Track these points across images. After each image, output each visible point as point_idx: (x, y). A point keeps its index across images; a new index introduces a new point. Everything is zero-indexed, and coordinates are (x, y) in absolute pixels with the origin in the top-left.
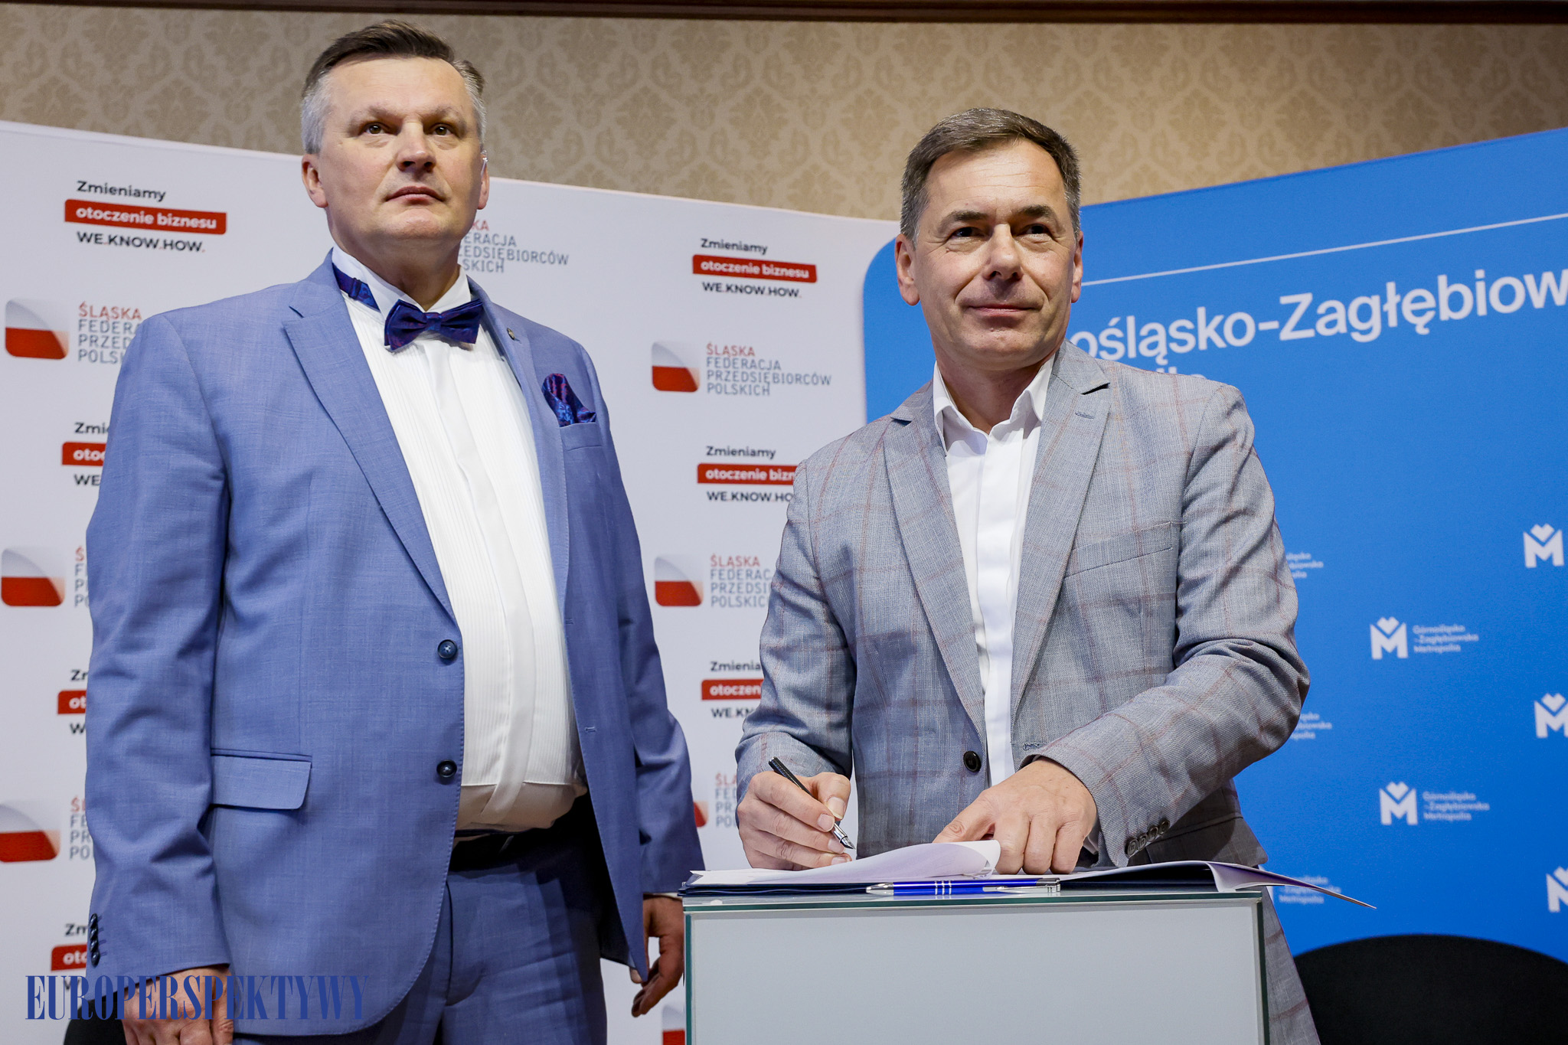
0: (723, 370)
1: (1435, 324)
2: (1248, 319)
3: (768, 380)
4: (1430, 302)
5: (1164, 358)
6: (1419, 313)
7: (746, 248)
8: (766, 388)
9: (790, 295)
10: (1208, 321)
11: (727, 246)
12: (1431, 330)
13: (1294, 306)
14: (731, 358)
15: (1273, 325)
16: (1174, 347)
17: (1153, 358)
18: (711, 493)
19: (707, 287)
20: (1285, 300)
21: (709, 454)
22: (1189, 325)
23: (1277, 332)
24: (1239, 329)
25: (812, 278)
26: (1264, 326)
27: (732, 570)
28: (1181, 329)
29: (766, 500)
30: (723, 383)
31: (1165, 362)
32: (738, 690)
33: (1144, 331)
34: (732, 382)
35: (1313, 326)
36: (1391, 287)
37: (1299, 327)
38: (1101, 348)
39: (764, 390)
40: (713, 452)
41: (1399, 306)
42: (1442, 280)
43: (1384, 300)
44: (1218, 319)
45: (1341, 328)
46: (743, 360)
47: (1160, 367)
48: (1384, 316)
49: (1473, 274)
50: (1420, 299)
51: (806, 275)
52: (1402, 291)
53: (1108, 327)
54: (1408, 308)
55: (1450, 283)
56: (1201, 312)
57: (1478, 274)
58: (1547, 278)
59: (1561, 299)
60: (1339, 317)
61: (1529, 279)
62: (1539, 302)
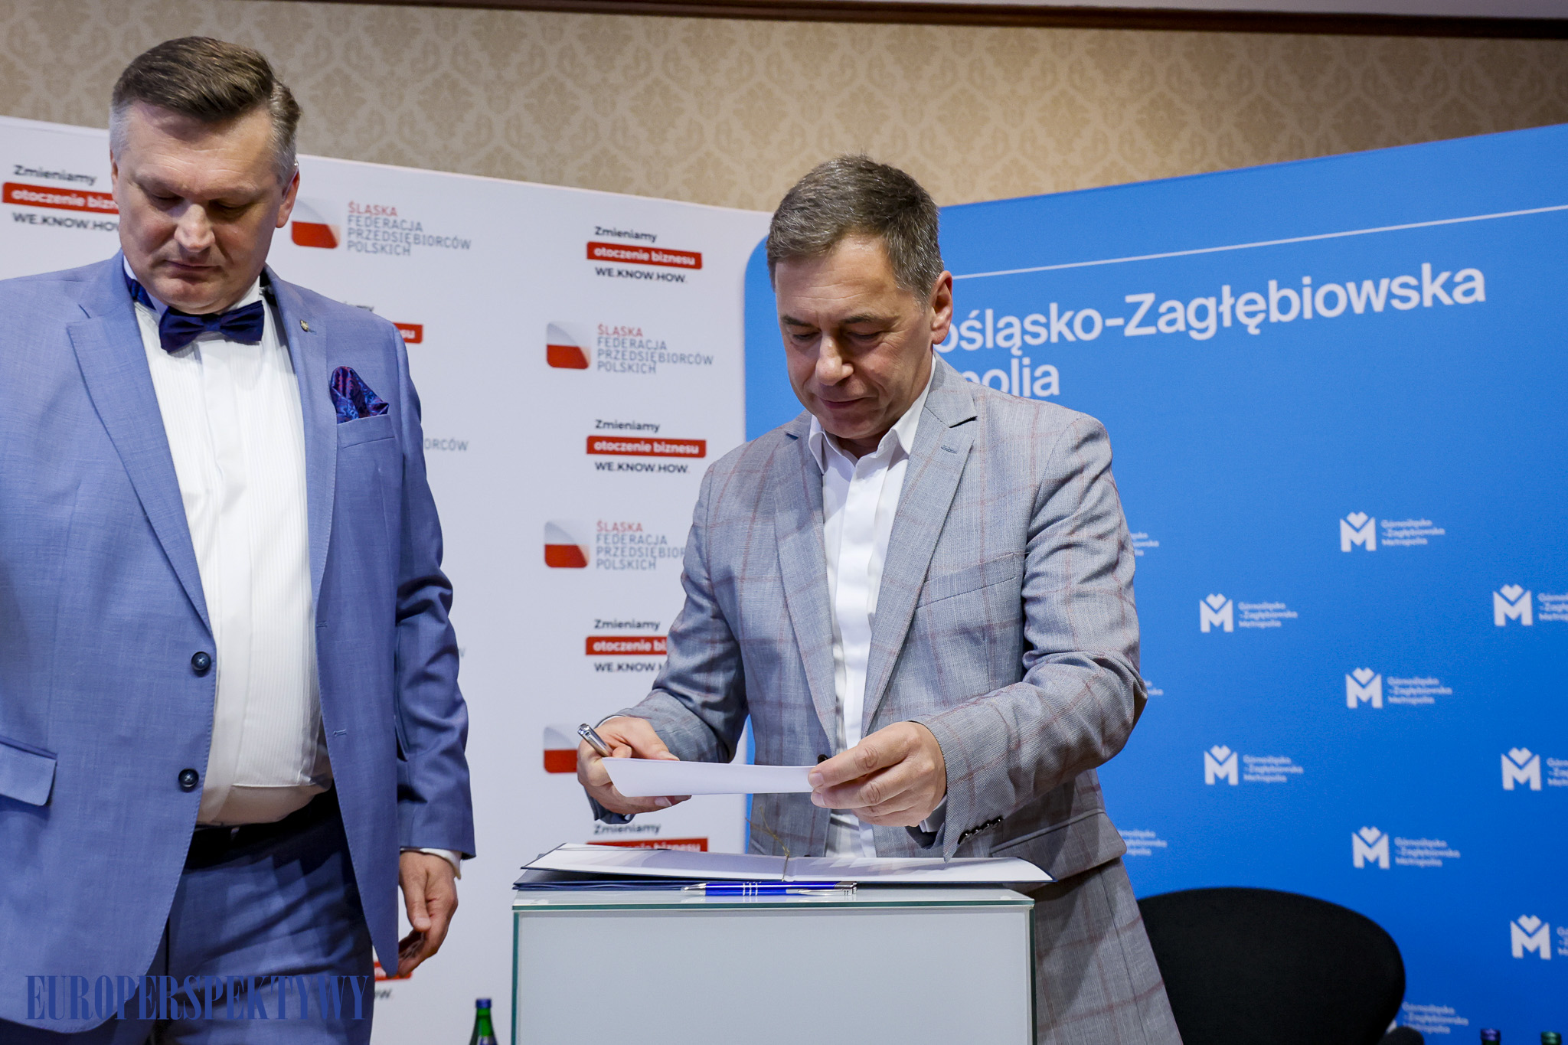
0: (612, 349)
1: (1265, 325)
2: (1096, 316)
3: (654, 359)
4: (1261, 305)
5: (1019, 349)
6: (1251, 315)
7: (637, 236)
8: (652, 366)
9: (677, 280)
10: (1060, 316)
11: (619, 234)
12: (1262, 332)
13: (1138, 305)
14: (621, 338)
15: (1119, 321)
16: (1029, 339)
17: (1009, 349)
18: (599, 463)
19: (600, 272)
20: (1130, 299)
21: (598, 427)
22: (1042, 319)
23: (1122, 328)
24: (1088, 324)
25: (698, 265)
26: (1110, 322)
27: (616, 535)
28: (1035, 323)
29: (649, 470)
30: (612, 361)
31: (1019, 353)
32: (619, 646)
33: (1001, 324)
34: (621, 361)
35: (1154, 323)
36: (1226, 290)
37: (1142, 324)
38: (961, 338)
39: (650, 368)
40: (601, 425)
41: (1233, 308)
42: (1273, 285)
43: (1219, 302)
44: (1068, 315)
45: (1180, 326)
46: (631, 340)
47: (1014, 357)
48: (1220, 316)
49: (1300, 280)
50: (1252, 302)
51: (692, 262)
52: (1236, 294)
53: (966, 318)
54: (1241, 310)
55: (1279, 288)
56: (1054, 308)
57: (1307, 280)
58: (1368, 286)
59: (1378, 306)
60: (1178, 316)
61: (1351, 286)
62: (1359, 308)
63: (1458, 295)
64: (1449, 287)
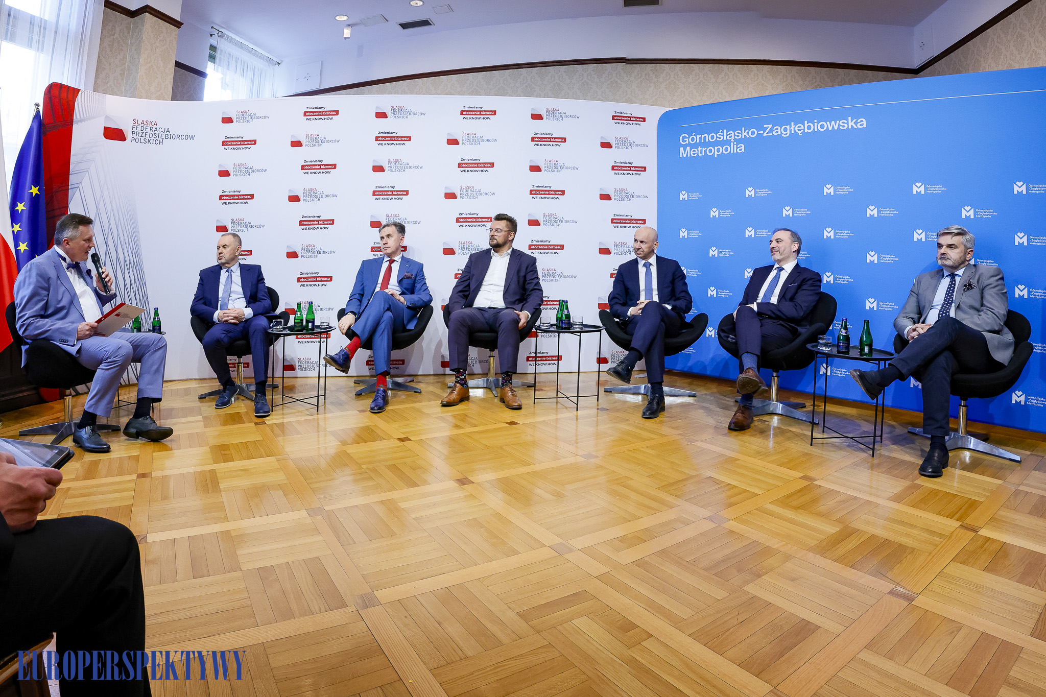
0: (619, 143)
1: (804, 133)
2: (755, 130)
3: (631, 145)
4: (803, 127)
5: (734, 140)
6: (800, 130)
7: (627, 114)
9: (638, 125)
10: (745, 131)
11: (621, 113)
12: (803, 135)
13: (767, 127)
14: (621, 140)
15: (762, 132)
16: (736, 137)
18: (615, 173)
19: (616, 123)
20: (765, 126)
21: (615, 163)
22: (740, 132)
23: (762, 134)
24: (753, 133)
26: (759, 132)
27: (619, 192)
28: (738, 133)
30: (619, 146)
32: (621, 221)
33: (728, 133)
34: (621, 146)
35: (772, 133)
36: (792, 123)
37: (768, 133)
38: (717, 137)
39: (630, 148)
41: (794, 128)
42: (806, 122)
43: (791, 127)
44: (747, 130)
45: (779, 133)
46: (624, 140)
48: (791, 130)
49: (813, 121)
50: (800, 127)
51: (643, 120)
52: (795, 125)
53: (719, 132)
54: (797, 128)
55: (808, 123)
56: (743, 129)
57: (816, 121)
58: (833, 123)
59: (836, 128)
60: (779, 130)
61: (828, 123)
62: (830, 128)
63: (858, 125)
64: (856, 123)
